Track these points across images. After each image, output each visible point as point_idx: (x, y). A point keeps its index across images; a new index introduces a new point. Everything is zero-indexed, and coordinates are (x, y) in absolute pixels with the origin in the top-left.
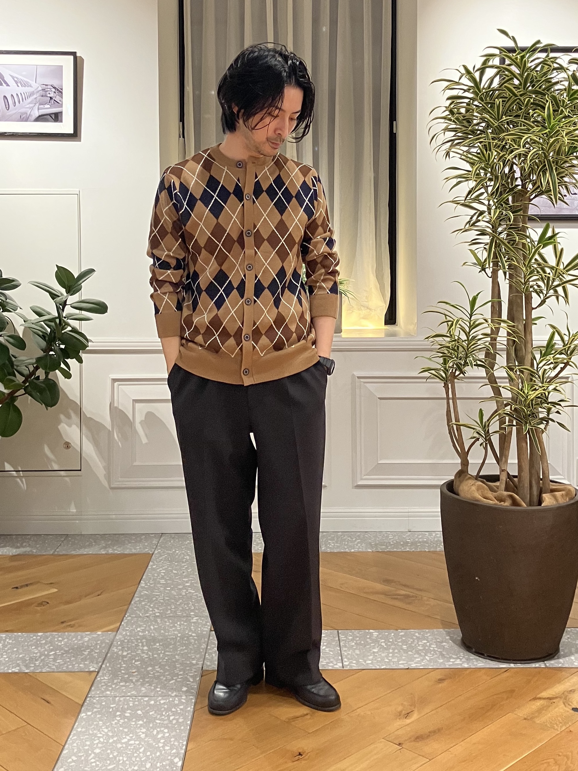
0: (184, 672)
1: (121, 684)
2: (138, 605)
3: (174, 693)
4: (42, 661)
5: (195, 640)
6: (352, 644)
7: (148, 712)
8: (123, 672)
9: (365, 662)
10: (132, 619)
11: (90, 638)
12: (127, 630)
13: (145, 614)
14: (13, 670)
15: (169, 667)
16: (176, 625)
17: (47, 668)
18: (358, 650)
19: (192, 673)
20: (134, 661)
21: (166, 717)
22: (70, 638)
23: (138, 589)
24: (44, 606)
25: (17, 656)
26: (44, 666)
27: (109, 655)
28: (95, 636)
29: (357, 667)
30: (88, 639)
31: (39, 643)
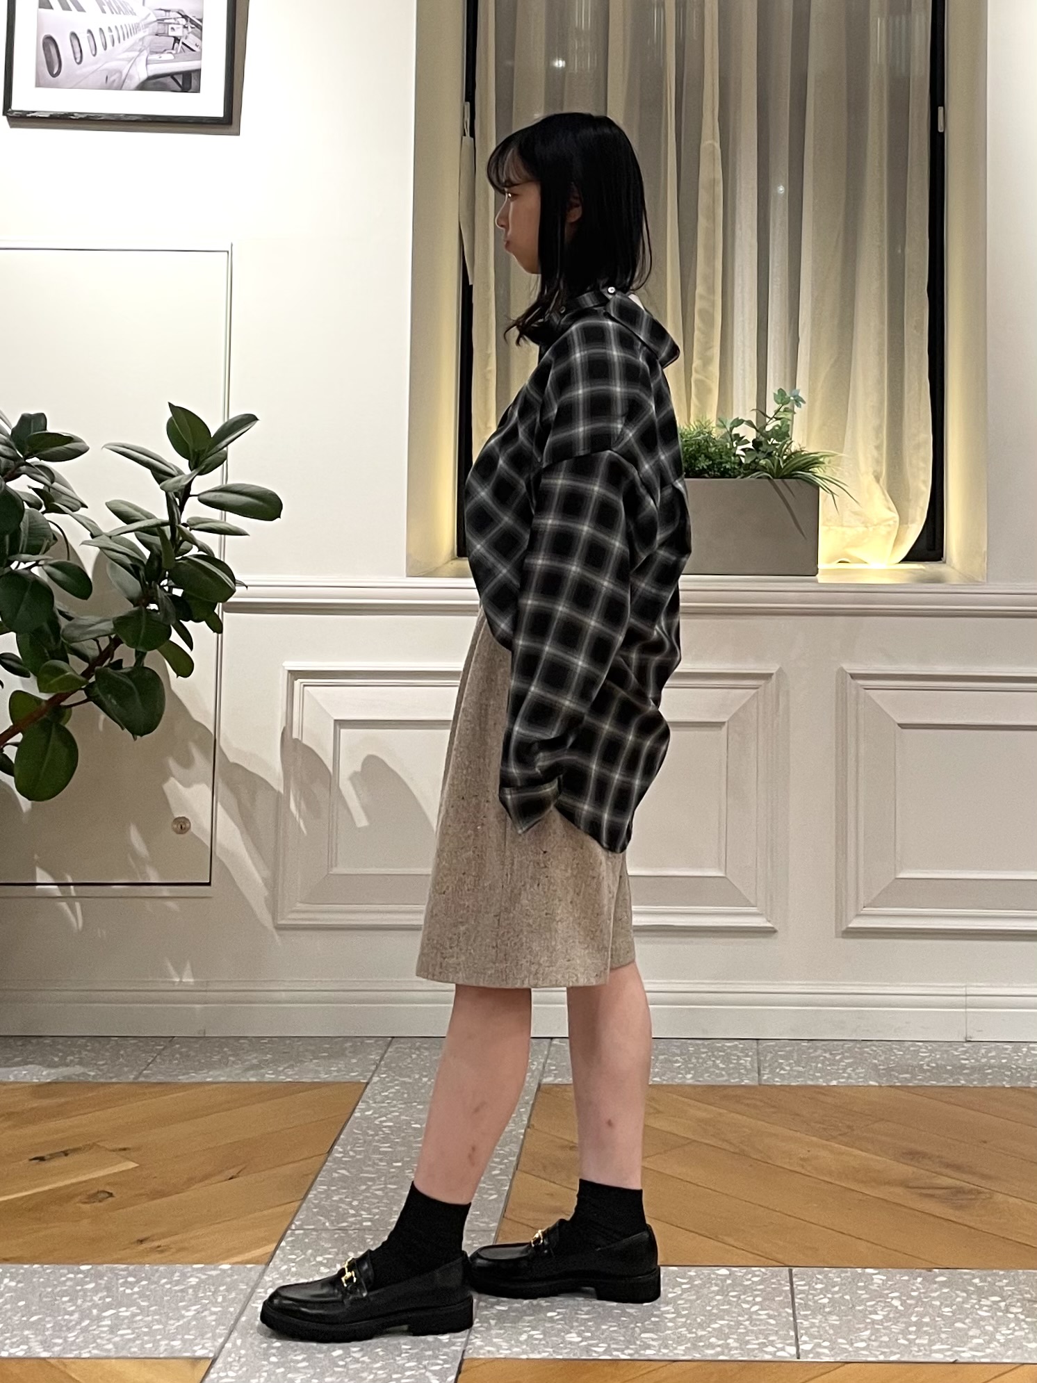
0: (419, 1361)
2: (323, 1203)
4: (82, 1329)
6: (820, 1301)
8: (273, 1359)
9: (852, 1344)
10: (306, 1235)
11: (203, 1277)
12: (293, 1261)
13: (338, 1223)
14: (12, 1351)
15: (385, 1349)
17: (93, 1348)
18: (835, 1314)
19: (438, 1364)
22: (155, 1279)
23: (327, 1164)
24: (100, 1201)
25: (24, 1319)
26: (86, 1344)
27: (243, 1319)
28: (214, 1273)
29: (833, 1356)
30: (197, 1280)
31: (79, 1288)
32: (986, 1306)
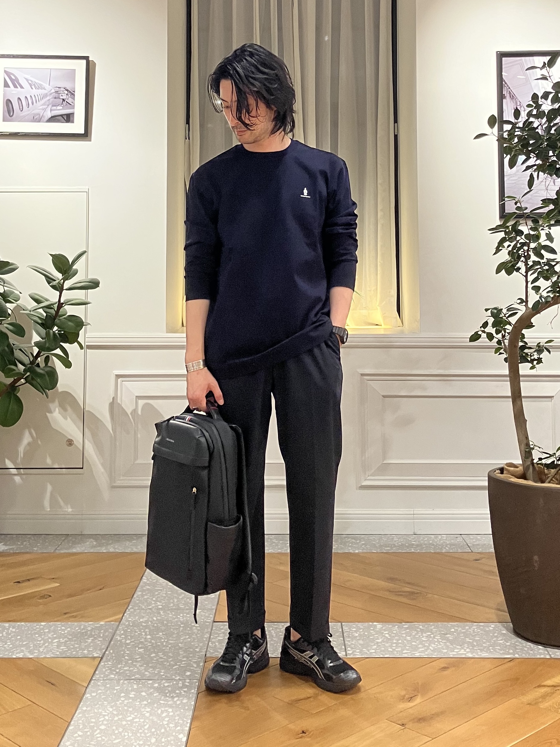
0: (187, 658)
1: (125, 668)
2: (140, 599)
3: (179, 677)
4: (45, 647)
5: (198, 630)
6: (355, 635)
7: (151, 694)
8: (126, 657)
10: (134, 611)
11: (93, 627)
12: (130, 621)
13: (148, 607)
14: (17, 655)
15: (172, 654)
16: (179, 617)
17: (51, 654)
18: (361, 640)
19: (195, 659)
20: (137, 649)
21: (170, 698)
22: (73, 627)
23: (140, 584)
24: (46, 599)
25: (21, 643)
26: (48, 652)
27: (112, 643)
28: (97, 625)
29: (361, 655)
30: (91, 628)
31: (42, 631)
32: (426, 636)
